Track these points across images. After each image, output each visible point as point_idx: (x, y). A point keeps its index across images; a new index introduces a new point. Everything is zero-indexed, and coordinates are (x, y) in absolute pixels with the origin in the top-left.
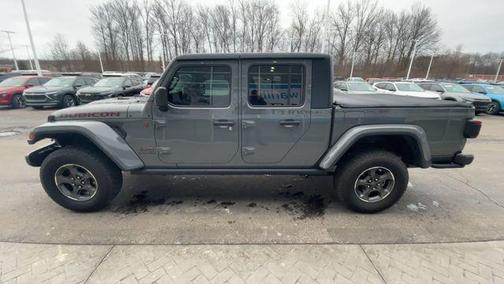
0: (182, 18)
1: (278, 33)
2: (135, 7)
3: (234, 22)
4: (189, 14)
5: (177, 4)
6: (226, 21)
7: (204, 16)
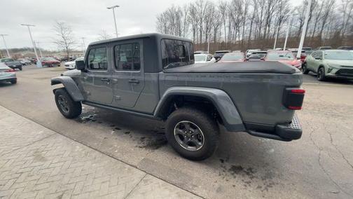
0: (207, 13)
1: (287, 11)
2: (179, 11)
3: (246, 8)
4: (211, 9)
5: (204, 4)
6: (240, 8)
7: (223, 8)
